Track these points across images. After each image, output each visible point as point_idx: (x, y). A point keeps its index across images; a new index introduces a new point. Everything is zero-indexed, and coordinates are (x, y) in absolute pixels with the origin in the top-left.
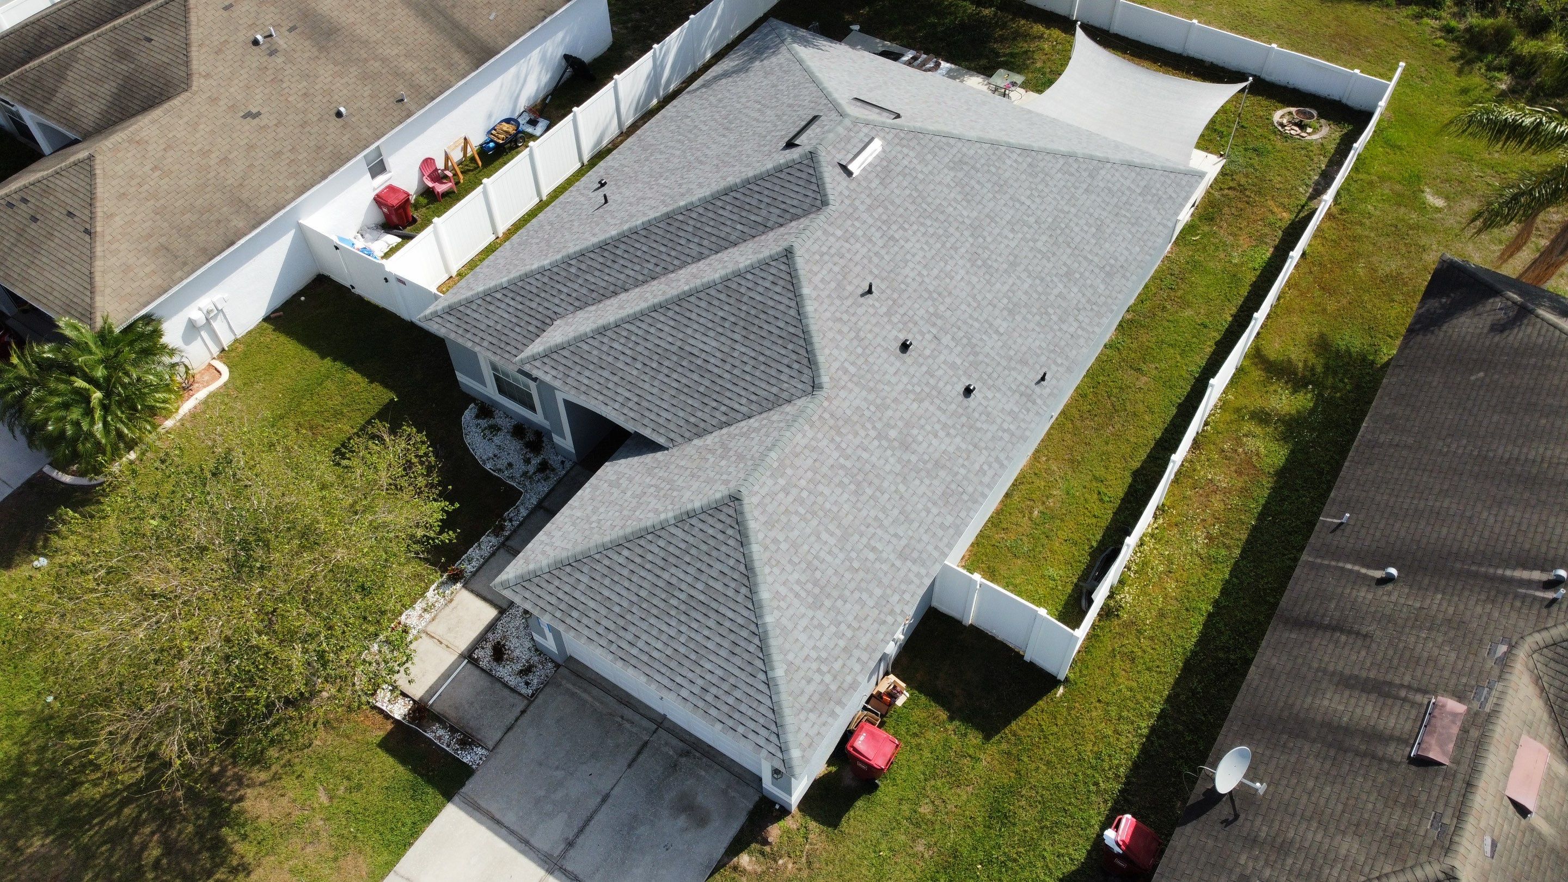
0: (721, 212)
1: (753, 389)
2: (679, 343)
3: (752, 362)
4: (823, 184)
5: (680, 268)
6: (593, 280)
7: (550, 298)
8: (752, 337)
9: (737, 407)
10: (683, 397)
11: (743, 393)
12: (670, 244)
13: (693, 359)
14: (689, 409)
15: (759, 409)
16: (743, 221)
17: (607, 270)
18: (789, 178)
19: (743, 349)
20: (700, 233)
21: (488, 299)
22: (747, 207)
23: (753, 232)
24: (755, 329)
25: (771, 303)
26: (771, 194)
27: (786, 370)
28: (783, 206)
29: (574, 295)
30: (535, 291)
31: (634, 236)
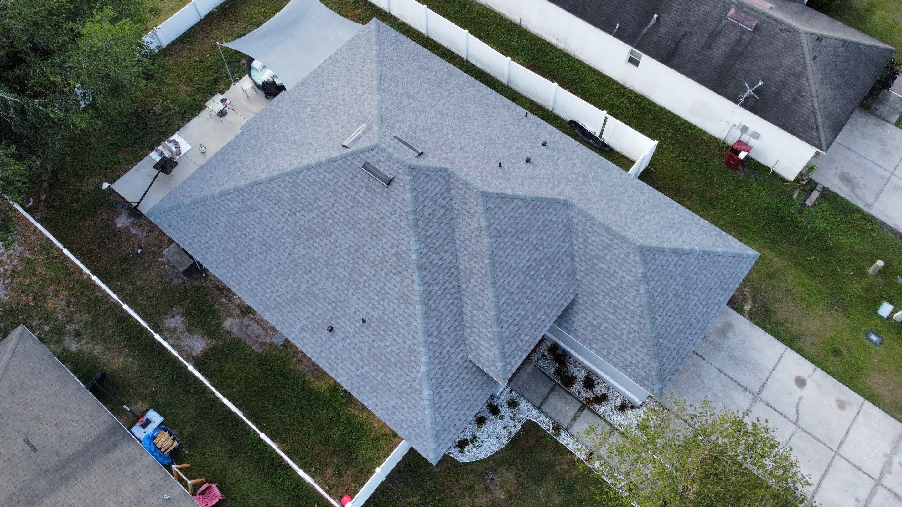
0: (428, 234)
1: (557, 237)
2: (520, 274)
3: (542, 234)
4: (433, 168)
5: (458, 268)
6: (447, 328)
7: (451, 360)
8: (528, 230)
9: (564, 249)
10: (552, 279)
11: (558, 244)
12: (440, 271)
13: (532, 267)
14: (559, 277)
15: (569, 237)
16: (440, 221)
17: (443, 317)
18: (421, 187)
19: (534, 237)
20: (438, 250)
21: (437, 406)
22: (431, 217)
23: (449, 217)
24: (524, 227)
25: (512, 213)
26: (427, 200)
27: (551, 217)
28: (438, 195)
29: (453, 342)
30: (442, 371)
31: (426, 293)
